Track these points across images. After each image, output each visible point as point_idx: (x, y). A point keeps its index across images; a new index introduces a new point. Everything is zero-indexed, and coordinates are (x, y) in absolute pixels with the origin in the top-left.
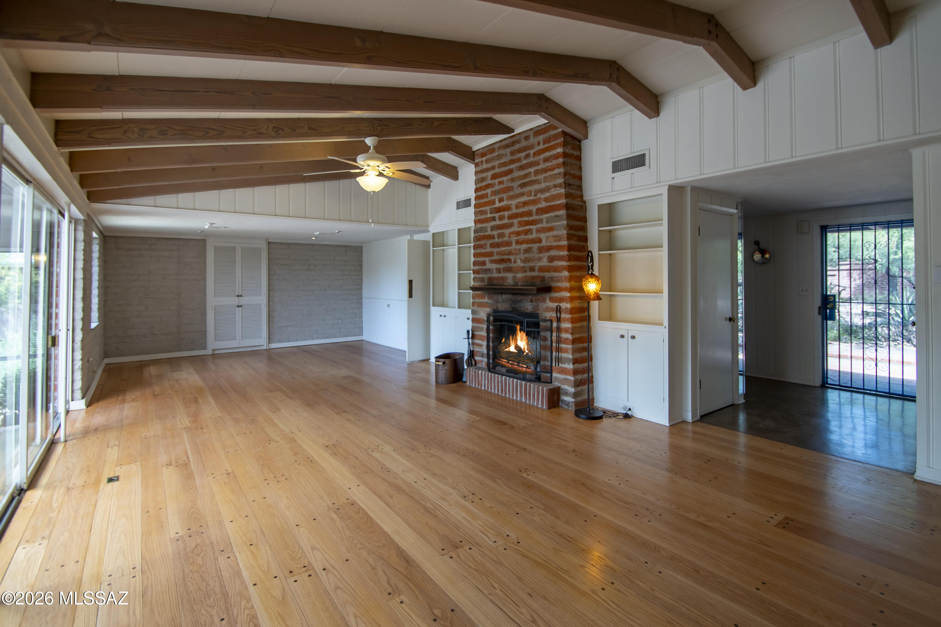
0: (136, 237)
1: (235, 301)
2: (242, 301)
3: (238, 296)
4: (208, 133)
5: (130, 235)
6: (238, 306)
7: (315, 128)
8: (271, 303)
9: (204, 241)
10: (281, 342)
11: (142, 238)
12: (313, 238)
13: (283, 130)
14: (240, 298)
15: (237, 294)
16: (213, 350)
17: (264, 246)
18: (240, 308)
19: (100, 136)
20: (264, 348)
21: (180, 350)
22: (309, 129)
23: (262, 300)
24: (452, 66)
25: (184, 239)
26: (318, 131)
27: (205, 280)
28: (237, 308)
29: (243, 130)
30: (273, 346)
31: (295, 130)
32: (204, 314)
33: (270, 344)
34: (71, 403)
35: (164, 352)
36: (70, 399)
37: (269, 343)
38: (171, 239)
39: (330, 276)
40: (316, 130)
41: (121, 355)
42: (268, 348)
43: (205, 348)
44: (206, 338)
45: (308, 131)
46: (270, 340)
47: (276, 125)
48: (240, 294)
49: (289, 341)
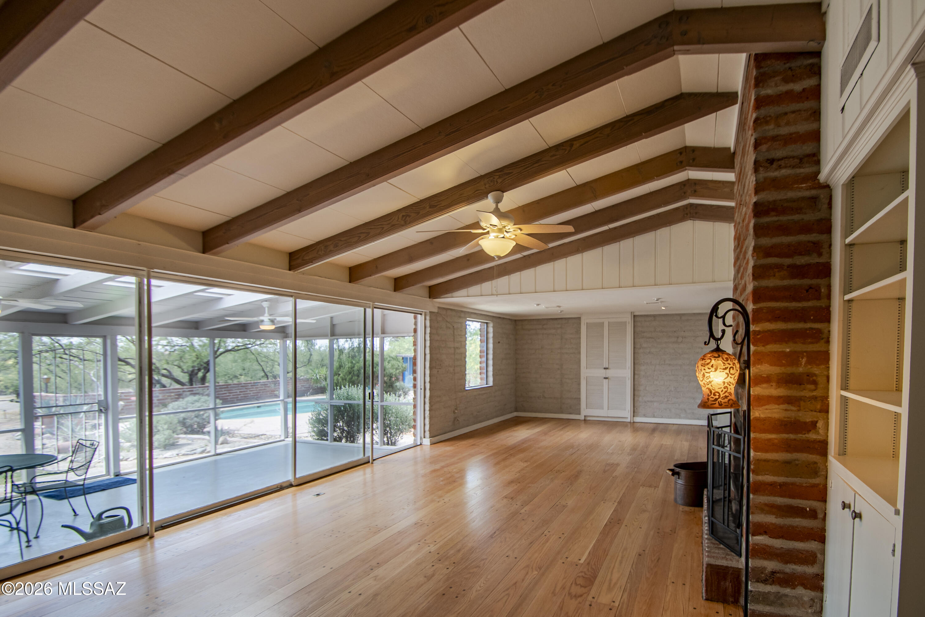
0: (533, 319)
1: (603, 373)
2: (609, 373)
3: (605, 368)
4: (360, 237)
5: (530, 318)
6: (605, 378)
7: (436, 204)
8: (636, 377)
9: (579, 318)
10: (646, 417)
11: (538, 320)
12: (663, 308)
13: (409, 216)
14: (607, 370)
15: (605, 367)
16: (585, 416)
17: (629, 319)
18: (607, 380)
19: (307, 258)
20: (629, 420)
21: (562, 412)
22: (430, 208)
23: (627, 373)
24: (303, 92)
25: (565, 319)
26: (438, 207)
27: (579, 353)
28: (605, 380)
29: (382, 226)
30: (637, 419)
31: (419, 213)
32: (579, 384)
33: (634, 418)
34: (424, 439)
35: (551, 413)
36: (423, 437)
37: (634, 416)
38: (556, 319)
39: (702, 348)
40: (436, 206)
41: (525, 411)
42: (632, 421)
43: (579, 414)
44: (580, 404)
45: (430, 209)
46: (635, 414)
47: (404, 214)
48: (607, 367)
49: (654, 417)
